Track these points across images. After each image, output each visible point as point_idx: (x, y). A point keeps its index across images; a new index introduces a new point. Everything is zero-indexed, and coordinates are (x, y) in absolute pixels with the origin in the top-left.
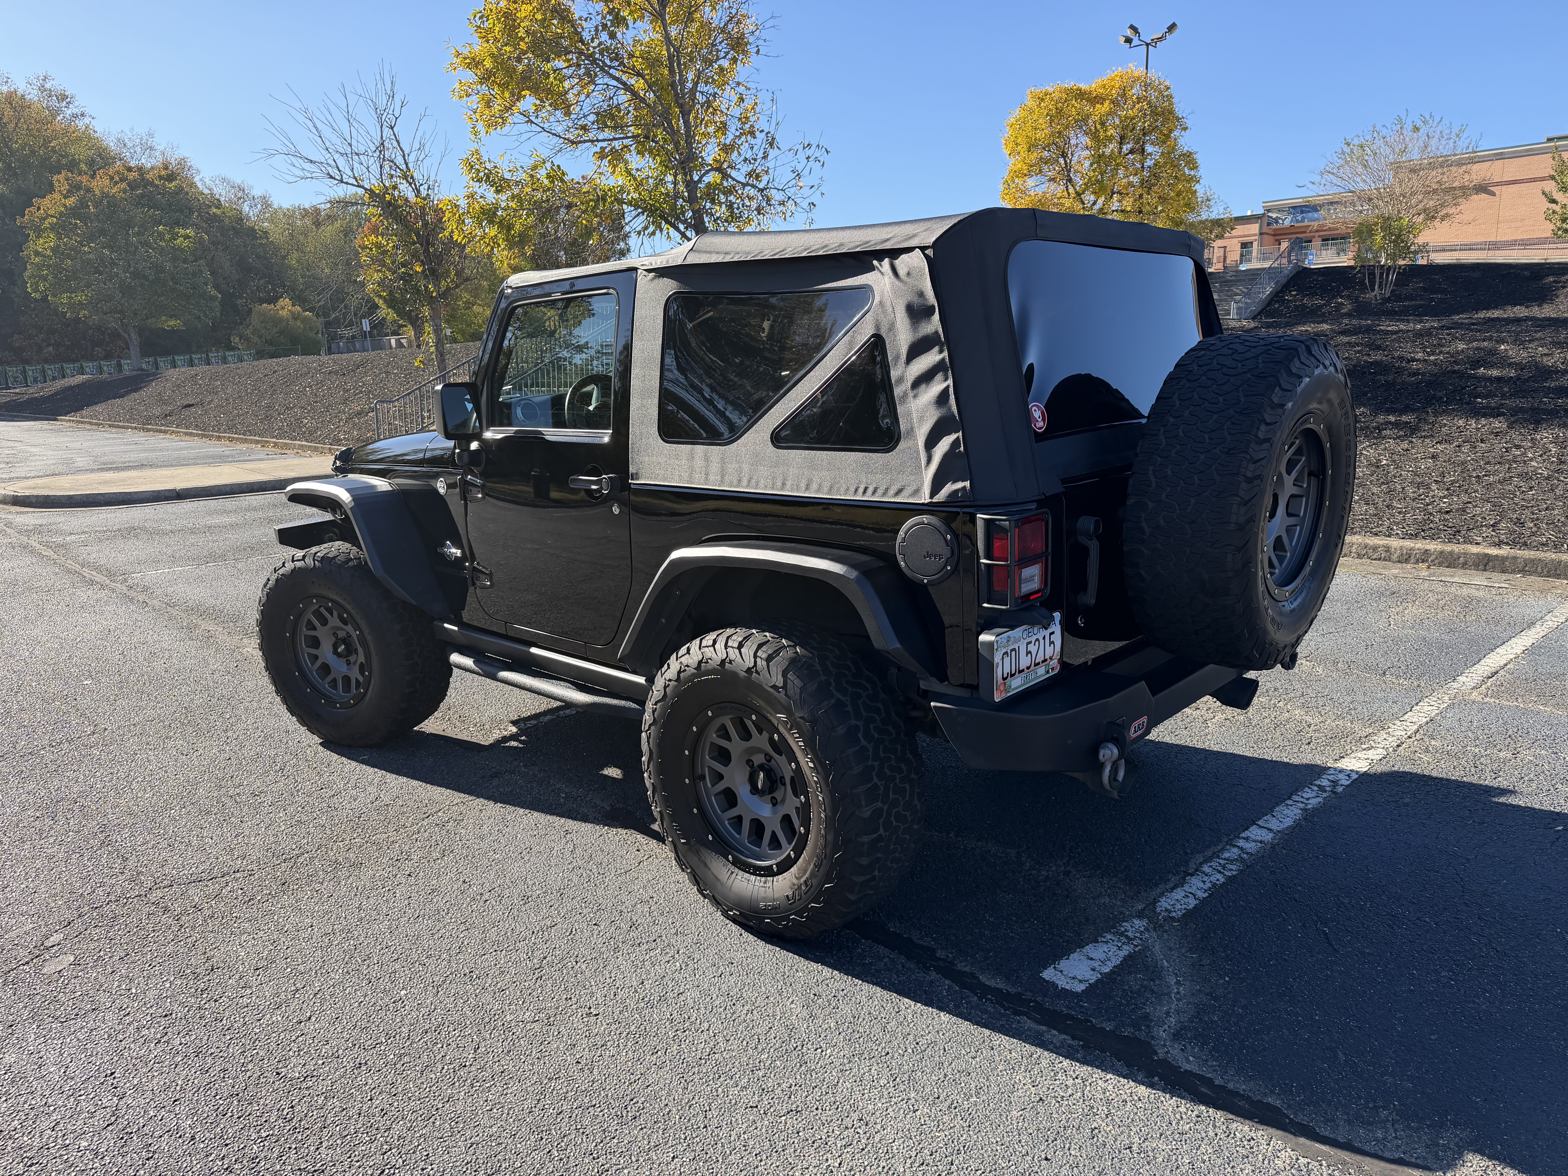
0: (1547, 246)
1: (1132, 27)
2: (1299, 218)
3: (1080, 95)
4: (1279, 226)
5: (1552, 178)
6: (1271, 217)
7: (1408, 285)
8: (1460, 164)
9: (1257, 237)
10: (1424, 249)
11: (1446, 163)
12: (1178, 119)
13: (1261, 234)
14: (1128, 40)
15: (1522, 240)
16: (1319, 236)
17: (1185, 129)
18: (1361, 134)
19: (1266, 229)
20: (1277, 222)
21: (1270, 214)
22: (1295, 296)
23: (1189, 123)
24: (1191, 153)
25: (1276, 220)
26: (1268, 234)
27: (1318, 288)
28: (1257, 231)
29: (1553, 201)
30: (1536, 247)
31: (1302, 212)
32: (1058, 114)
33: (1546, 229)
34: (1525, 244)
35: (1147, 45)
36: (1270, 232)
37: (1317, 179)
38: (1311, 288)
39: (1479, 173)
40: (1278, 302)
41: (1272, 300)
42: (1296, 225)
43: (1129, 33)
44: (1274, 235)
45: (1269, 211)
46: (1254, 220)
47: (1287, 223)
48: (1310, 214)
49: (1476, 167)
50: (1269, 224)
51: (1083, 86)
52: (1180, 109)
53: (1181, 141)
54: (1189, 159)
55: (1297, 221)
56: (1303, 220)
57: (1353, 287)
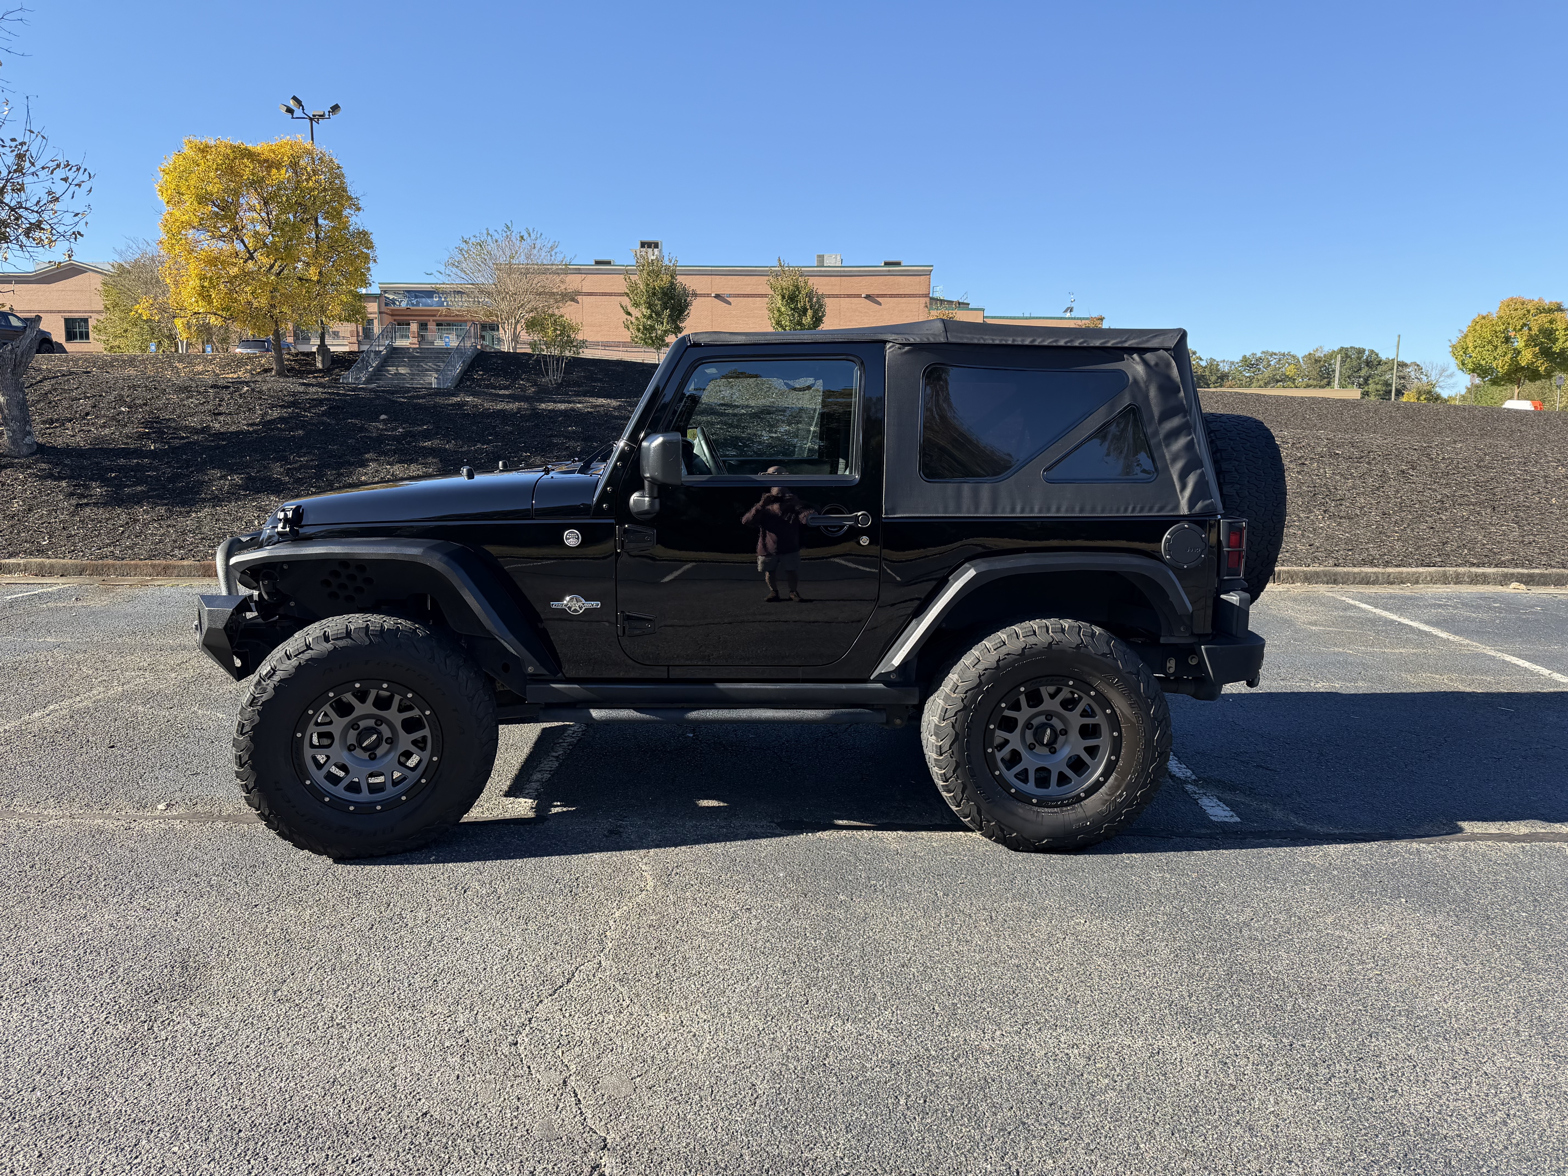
0: (621, 349)
1: (294, 98)
2: (414, 302)
3: (250, 155)
4: (396, 307)
5: (628, 295)
6: (388, 298)
7: (572, 374)
8: (556, 273)
9: (376, 316)
10: (583, 344)
11: (544, 271)
12: (350, 198)
13: (380, 313)
14: (290, 110)
15: (602, 342)
16: (433, 321)
17: (359, 209)
18: (478, 235)
19: (384, 309)
20: (394, 304)
21: (386, 295)
22: (482, 375)
23: (361, 204)
24: (367, 233)
25: (393, 302)
26: (387, 313)
27: (500, 370)
28: (376, 310)
29: (629, 314)
30: (610, 348)
31: (416, 297)
32: (229, 170)
33: (626, 336)
34: (606, 345)
35: (311, 119)
36: (388, 311)
37: (442, 268)
38: (495, 369)
39: (573, 282)
40: (468, 380)
41: (462, 377)
42: (412, 308)
43: (292, 104)
44: (392, 315)
45: (385, 292)
46: (372, 299)
47: (404, 305)
48: (424, 300)
49: (570, 278)
50: (387, 304)
51: (250, 146)
52: (353, 190)
53: (353, 219)
54: (364, 237)
55: (413, 305)
56: (418, 304)
57: (530, 372)
